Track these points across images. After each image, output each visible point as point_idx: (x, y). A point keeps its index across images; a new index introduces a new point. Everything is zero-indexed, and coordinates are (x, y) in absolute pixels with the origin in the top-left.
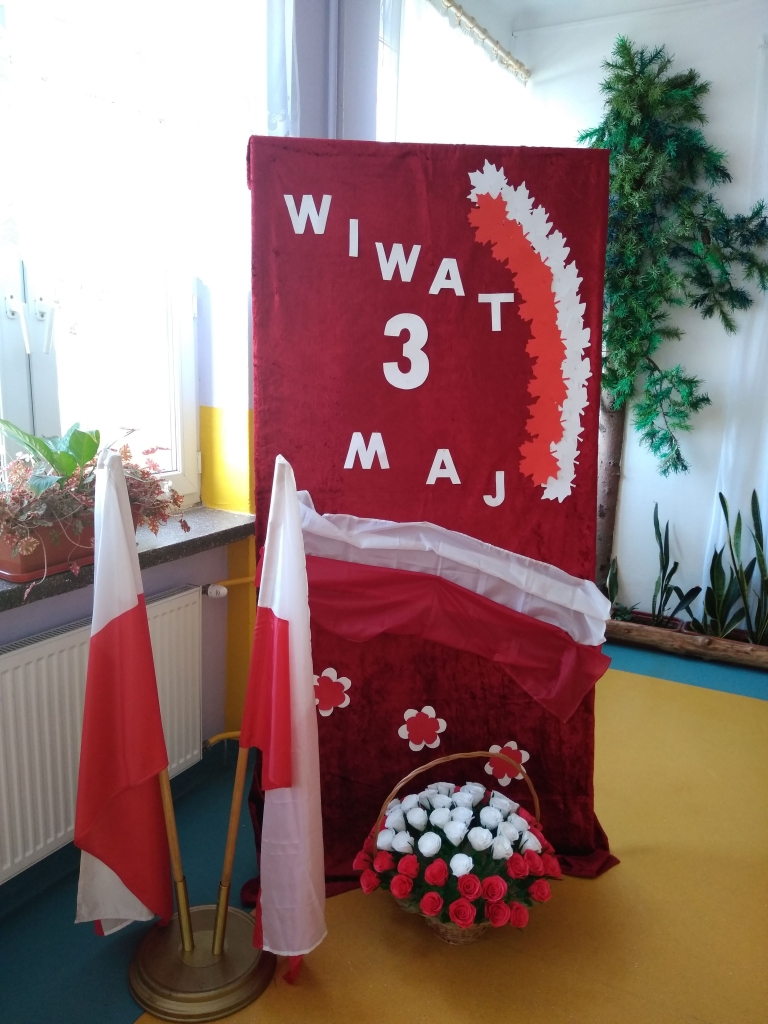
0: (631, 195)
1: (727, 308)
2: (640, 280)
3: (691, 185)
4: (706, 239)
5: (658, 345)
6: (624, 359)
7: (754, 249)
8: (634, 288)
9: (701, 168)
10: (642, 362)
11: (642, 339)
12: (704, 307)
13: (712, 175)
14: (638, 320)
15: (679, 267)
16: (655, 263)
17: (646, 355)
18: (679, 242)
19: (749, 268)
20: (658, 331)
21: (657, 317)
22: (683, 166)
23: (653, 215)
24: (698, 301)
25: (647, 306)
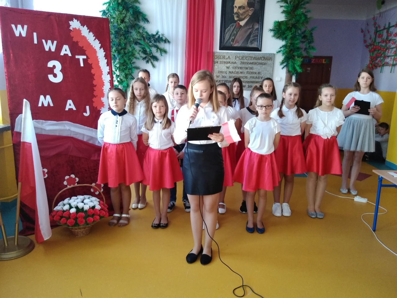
0: (121, 24)
1: (152, 61)
2: (126, 51)
3: (138, 23)
4: (144, 40)
5: (134, 71)
6: (124, 76)
7: (158, 44)
8: (125, 53)
9: (141, 18)
10: (130, 77)
11: (129, 69)
12: (146, 60)
13: (144, 21)
14: (127, 64)
15: (137, 48)
16: (130, 46)
17: (131, 74)
18: (137, 40)
19: (157, 49)
20: (133, 67)
21: (133, 63)
22: (135, 17)
23: (128, 31)
24: (144, 59)
25: (129, 59)
